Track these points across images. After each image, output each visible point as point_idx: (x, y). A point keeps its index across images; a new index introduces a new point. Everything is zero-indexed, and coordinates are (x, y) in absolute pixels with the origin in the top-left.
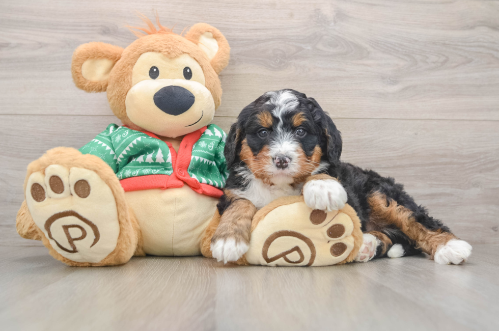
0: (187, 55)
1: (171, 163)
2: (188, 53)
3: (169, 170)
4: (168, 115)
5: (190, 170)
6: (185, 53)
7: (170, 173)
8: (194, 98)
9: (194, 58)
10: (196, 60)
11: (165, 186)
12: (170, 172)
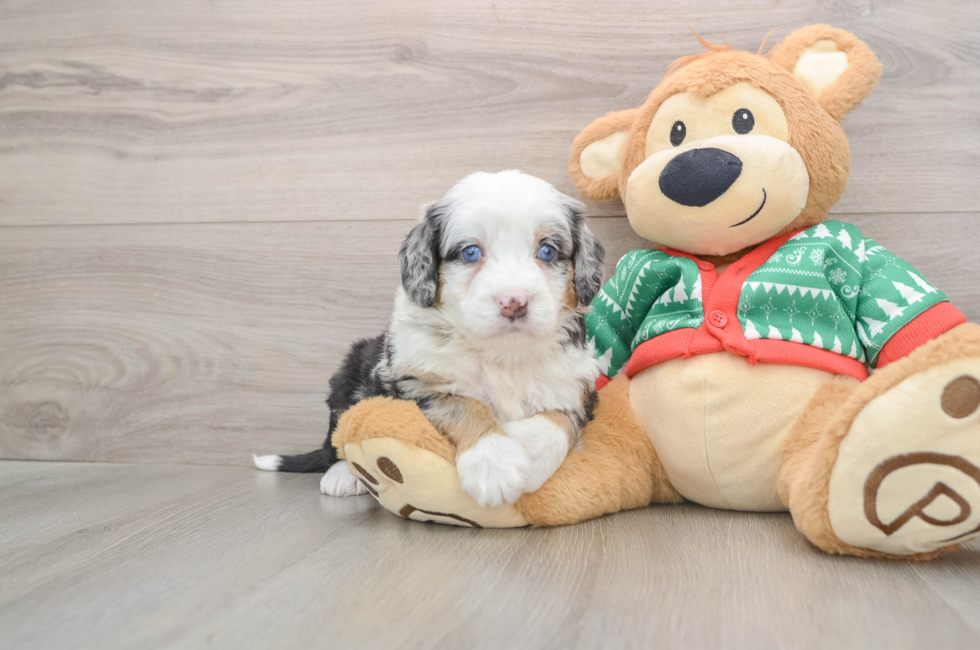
0: (745, 84)
1: (700, 300)
2: (747, 80)
3: (694, 315)
4: (686, 208)
5: (742, 313)
6: (740, 79)
7: (698, 324)
8: (741, 164)
9: (762, 88)
10: (768, 92)
11: (686, 351)
12: (696, 322)
